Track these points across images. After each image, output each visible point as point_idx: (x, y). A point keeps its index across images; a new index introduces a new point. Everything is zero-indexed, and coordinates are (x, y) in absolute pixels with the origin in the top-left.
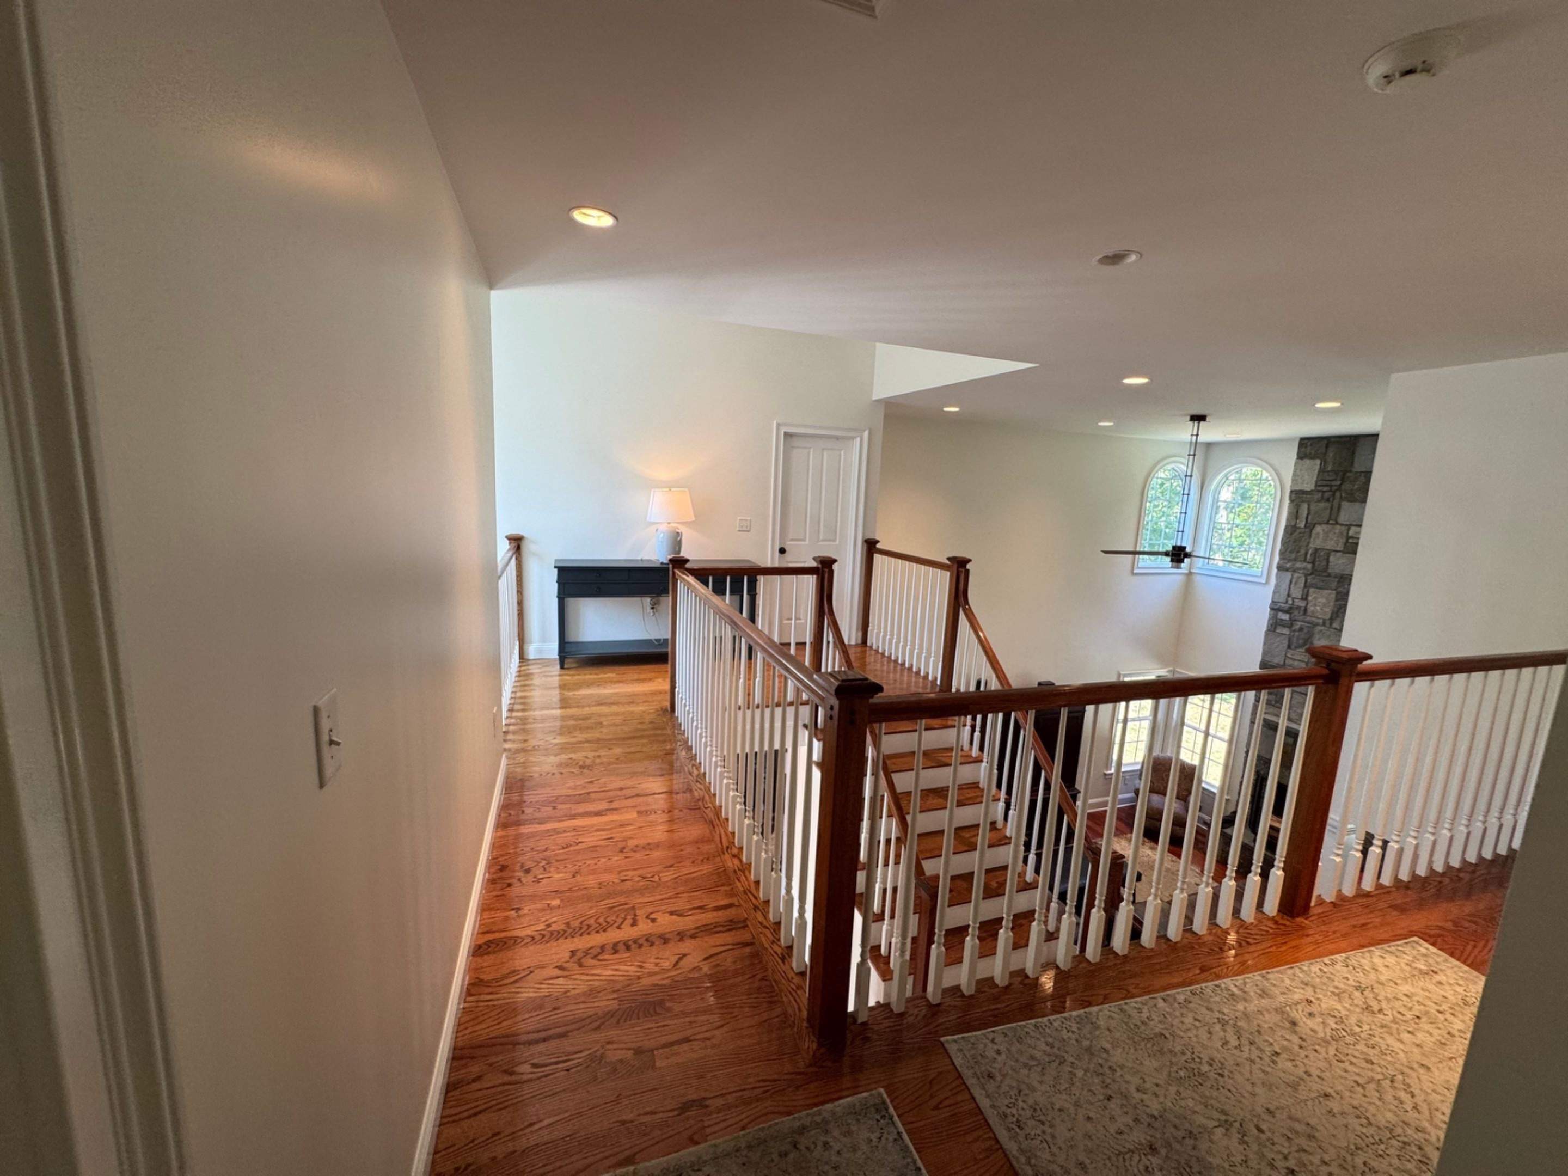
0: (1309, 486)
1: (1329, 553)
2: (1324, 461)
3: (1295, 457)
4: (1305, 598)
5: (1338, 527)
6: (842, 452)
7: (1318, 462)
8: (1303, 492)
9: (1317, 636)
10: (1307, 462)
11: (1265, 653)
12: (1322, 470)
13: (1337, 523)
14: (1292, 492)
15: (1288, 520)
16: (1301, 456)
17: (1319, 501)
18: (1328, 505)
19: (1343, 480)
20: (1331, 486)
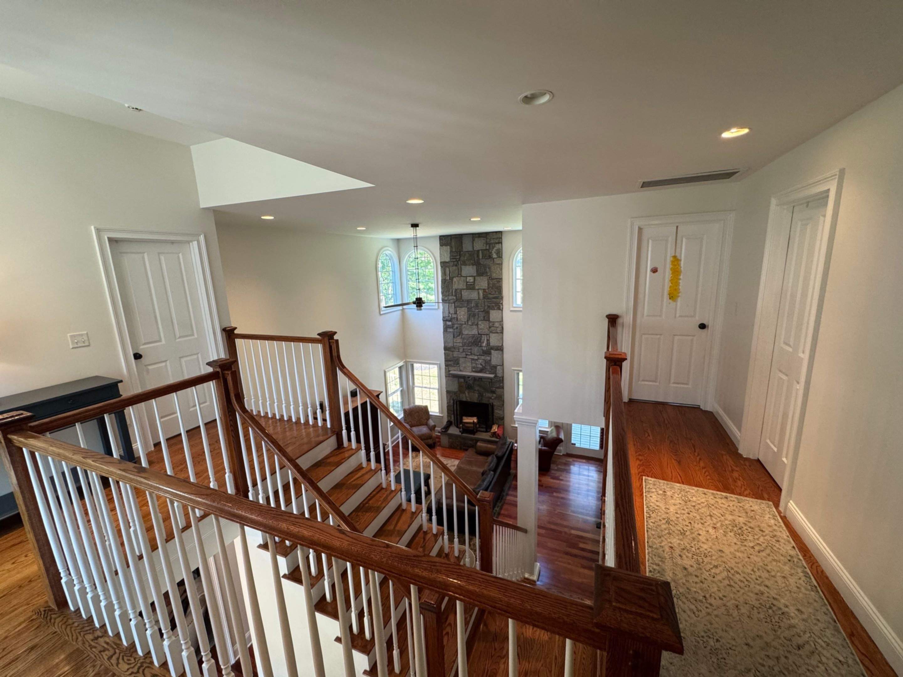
0: (448, 260)
1: (461, 290)
2: (451, 247)
3: (439, 245)
4: (456, 313)
5: (462, 278)
6: (180, 255)
7: (449, 247)
8: (446, 262)
9: (464, 330)
10: (444, 247)
11: (445, 343)
12: (451, 252)
13: (461, 276)
14: (441, 262)
15: (442, 277)
16: (442, 245)
17: (453, 266)
18: (457, 268)
19: (460, 255)
20: (456, 259)
